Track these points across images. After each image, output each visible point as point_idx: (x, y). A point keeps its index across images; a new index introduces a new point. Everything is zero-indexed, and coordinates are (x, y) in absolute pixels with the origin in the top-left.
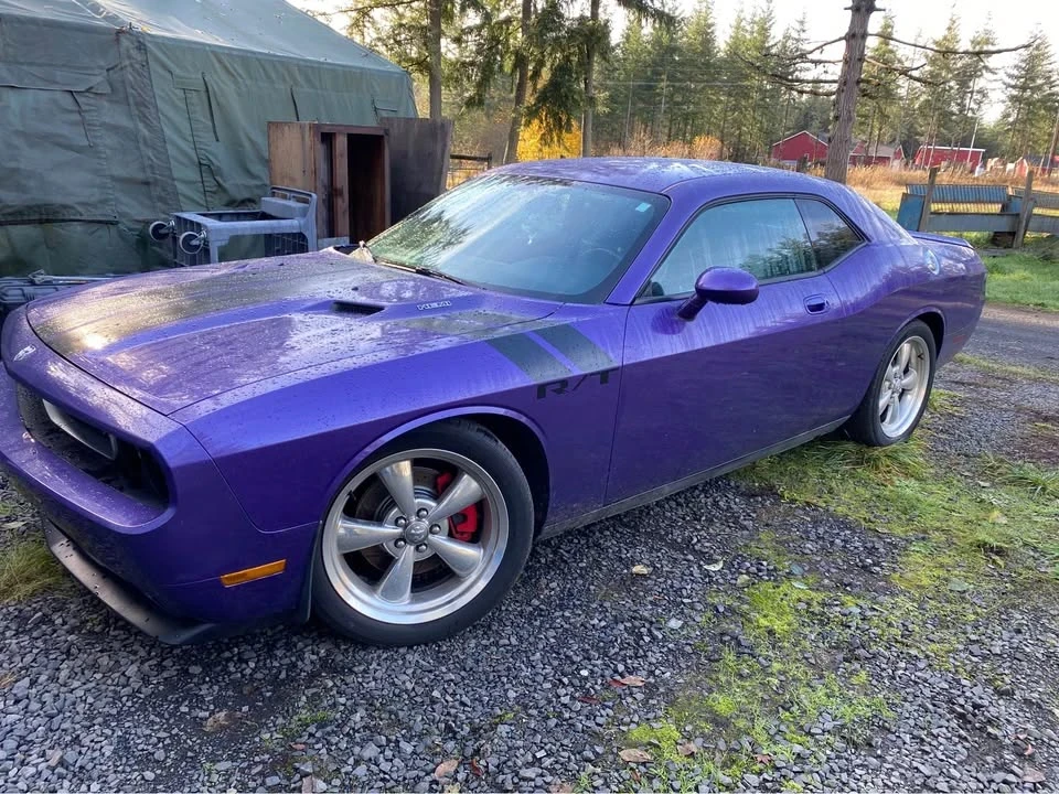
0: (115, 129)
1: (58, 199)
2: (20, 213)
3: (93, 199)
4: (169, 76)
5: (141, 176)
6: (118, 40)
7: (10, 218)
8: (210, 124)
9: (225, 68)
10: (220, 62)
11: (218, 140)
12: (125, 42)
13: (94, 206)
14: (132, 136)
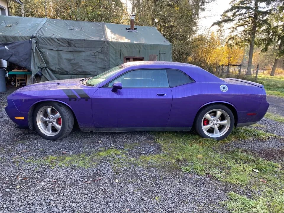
0: (101, 59)
1: (87, 71)
2: (81, 73)
3: (93, 71)
4: (113, 48)
5: (103, 67)
6: (104, 43)
7: (79, 74)
8: (120, 57)
9: (125, 47)
10: (124, 45)
11: (121, 60)
12: (105, 43)
13: (93, 72)
14: (103, 60)
